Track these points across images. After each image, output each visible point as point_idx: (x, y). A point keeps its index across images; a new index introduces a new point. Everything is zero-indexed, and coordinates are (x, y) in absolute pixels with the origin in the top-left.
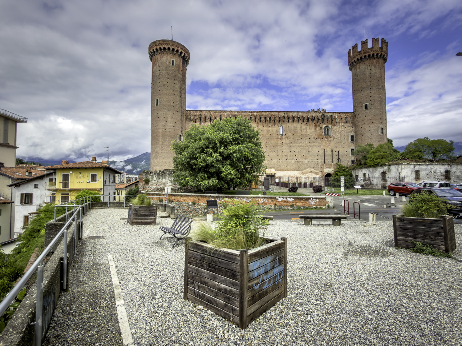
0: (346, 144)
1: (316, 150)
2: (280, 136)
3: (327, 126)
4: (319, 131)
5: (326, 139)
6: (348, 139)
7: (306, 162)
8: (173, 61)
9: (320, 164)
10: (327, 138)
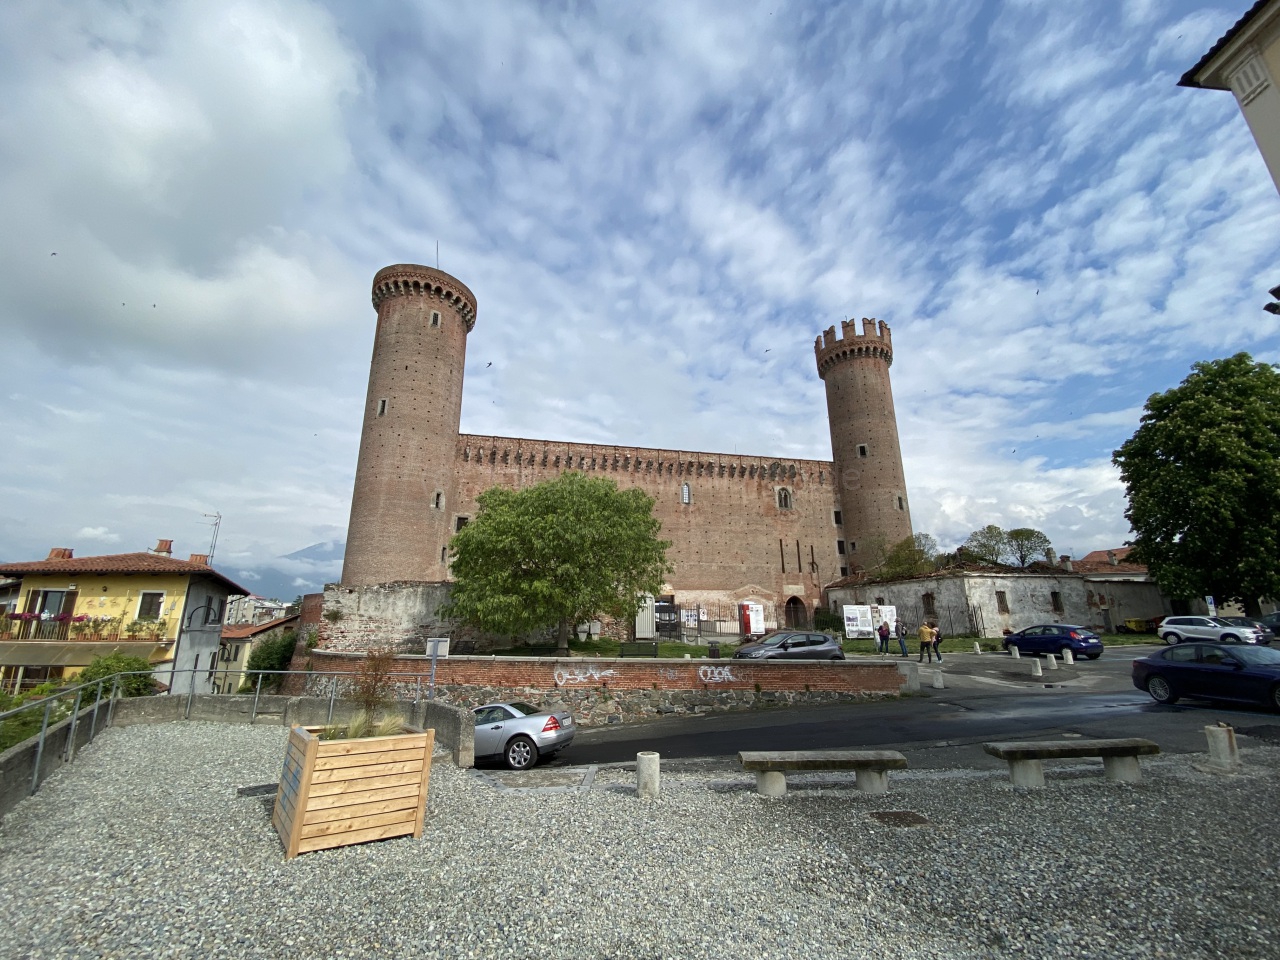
0: (826, 531)
1: (763, 539)
2: (684, 505)
3: (783, 489)
4: (767, 499)
5: (782, 517)
6: (828, 518)
7: (744, 569)
8: (436, 316)
9: (773, 573)
10: (785, 515)
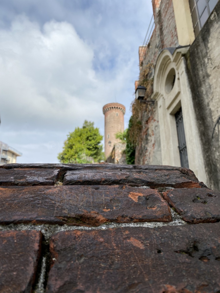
8: (117, 114)
